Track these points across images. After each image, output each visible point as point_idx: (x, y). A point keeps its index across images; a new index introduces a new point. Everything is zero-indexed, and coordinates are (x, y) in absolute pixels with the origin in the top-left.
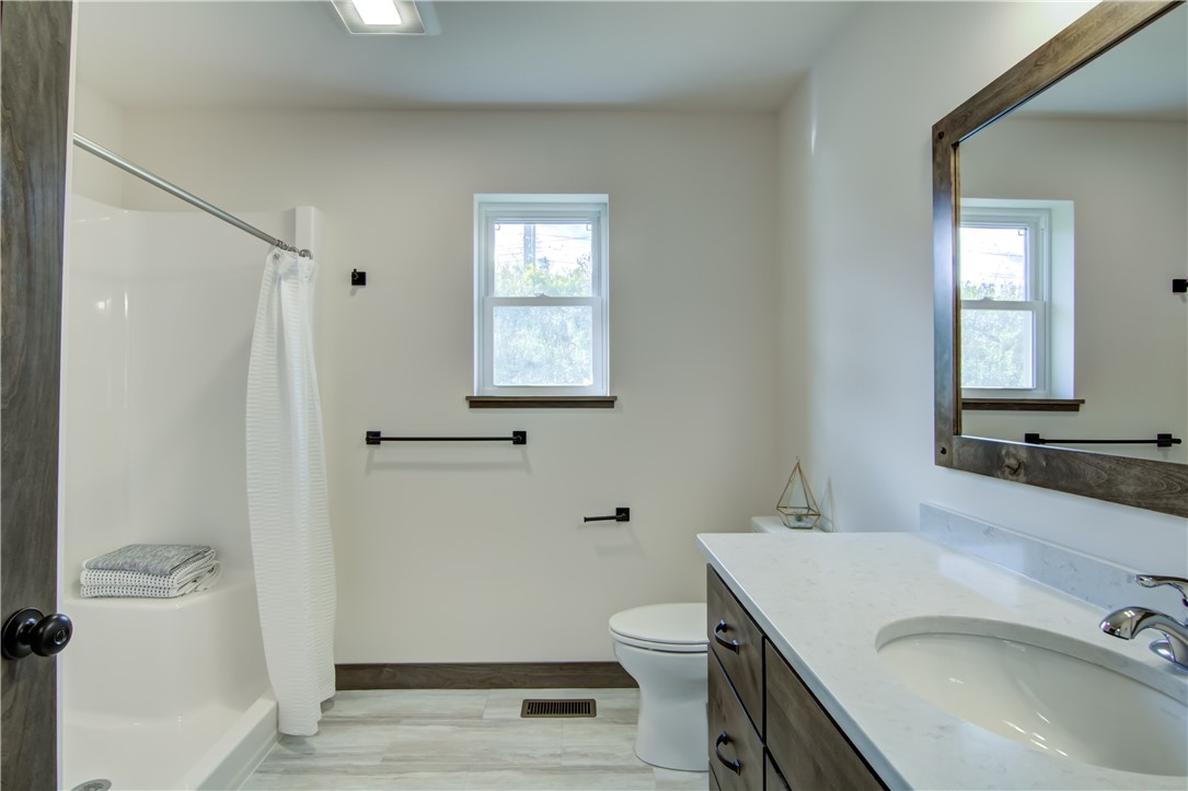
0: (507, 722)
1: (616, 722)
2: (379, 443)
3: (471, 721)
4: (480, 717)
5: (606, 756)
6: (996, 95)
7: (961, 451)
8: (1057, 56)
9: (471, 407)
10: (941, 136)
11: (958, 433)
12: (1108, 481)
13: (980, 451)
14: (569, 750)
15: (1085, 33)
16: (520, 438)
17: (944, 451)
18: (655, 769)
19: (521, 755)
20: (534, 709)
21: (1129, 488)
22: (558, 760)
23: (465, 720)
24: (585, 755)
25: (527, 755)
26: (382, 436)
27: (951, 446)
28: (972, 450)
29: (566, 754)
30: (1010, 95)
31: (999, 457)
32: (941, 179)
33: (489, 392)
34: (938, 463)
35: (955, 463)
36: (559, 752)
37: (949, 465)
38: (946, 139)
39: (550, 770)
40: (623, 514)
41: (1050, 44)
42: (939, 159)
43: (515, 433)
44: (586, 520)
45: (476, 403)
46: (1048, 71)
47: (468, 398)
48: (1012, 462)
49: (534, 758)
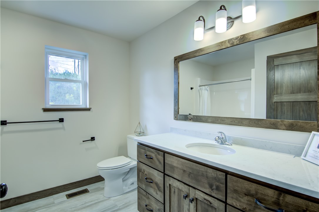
0: (64, 201)
1: (96, 192)
2: (6, 125)
3: (51, 205)
4: (54, 203)
5: (97, 200)
6: (188, 55)
7: (180, 117)
8: (199, 52)
9: (44, 111)
10: (176, 59)
11: (178, 114)
12: (207, 120)
13: (184, 116)
14: (87, 201)
15: (204, 50)
16: (61, 120)
17: (176, 117)
18: (111, 198)
19: (73, 208)
20: (70, 196)
21: (210, 121)
22: (85, 205)
23: (49, 206)
24: (92, 201)
25: (75, 207)
26: (7, 122)
27: (177, 116)
28: (182, 117)
29: (86, 203)
30: (191, 56)
31: (187, 117)
32: (176, 67)
33: (48, 107)
34: (174, 119)
35: (178, 119)
36: (84, 203)
37: (177, 120)
38: (177, 60)
39: (84, 208)
40: (93, 139)
41: (198, 50)
42: (175, 64)
43: (60, 119)
44: (83, 141)
45: (46, 110)
46: (198, 54)
47: (43, 109)
48: (190, 118)
49: (77, 207)
